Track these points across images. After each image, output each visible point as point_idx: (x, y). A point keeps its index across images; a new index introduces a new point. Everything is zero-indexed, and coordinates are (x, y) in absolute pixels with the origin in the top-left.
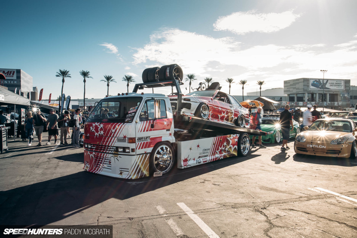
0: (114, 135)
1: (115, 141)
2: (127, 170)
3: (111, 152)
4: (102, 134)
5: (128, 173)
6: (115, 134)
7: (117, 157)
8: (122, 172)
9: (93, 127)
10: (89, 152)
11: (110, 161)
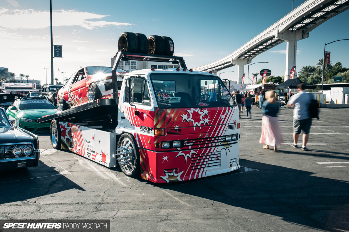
0: (223, 122)
1: (225, 129)
2: (235, 160)
4: (206, 123)
5: (235, 163)
6: (225, 120)
8: (232, 163)
9: (189, 115)
10: (181, 152)
11: (219, 155)
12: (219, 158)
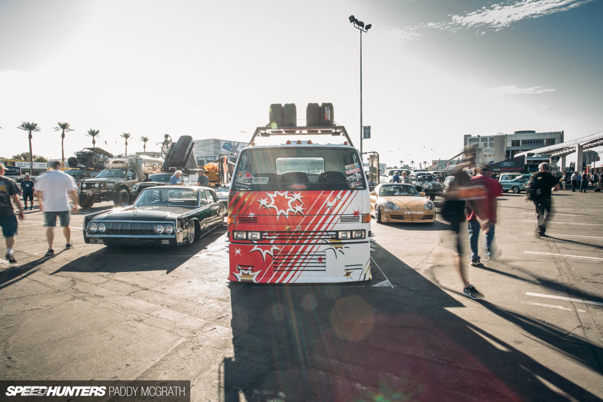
0: (331, 211)
1: (334, 221)
2: (358, 267)
3: (324, 242)
4: (299, 212)
5: (360, 271)
6: (334, 209)
7: (342, 248)
8: (349, 271)
9: (269, 201)
10: (256, 246)
11: (322, 257)
12: (323, 261)
